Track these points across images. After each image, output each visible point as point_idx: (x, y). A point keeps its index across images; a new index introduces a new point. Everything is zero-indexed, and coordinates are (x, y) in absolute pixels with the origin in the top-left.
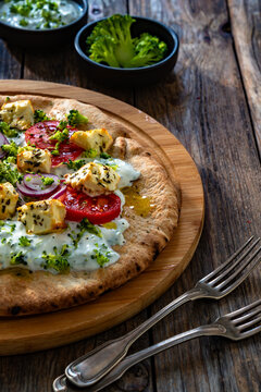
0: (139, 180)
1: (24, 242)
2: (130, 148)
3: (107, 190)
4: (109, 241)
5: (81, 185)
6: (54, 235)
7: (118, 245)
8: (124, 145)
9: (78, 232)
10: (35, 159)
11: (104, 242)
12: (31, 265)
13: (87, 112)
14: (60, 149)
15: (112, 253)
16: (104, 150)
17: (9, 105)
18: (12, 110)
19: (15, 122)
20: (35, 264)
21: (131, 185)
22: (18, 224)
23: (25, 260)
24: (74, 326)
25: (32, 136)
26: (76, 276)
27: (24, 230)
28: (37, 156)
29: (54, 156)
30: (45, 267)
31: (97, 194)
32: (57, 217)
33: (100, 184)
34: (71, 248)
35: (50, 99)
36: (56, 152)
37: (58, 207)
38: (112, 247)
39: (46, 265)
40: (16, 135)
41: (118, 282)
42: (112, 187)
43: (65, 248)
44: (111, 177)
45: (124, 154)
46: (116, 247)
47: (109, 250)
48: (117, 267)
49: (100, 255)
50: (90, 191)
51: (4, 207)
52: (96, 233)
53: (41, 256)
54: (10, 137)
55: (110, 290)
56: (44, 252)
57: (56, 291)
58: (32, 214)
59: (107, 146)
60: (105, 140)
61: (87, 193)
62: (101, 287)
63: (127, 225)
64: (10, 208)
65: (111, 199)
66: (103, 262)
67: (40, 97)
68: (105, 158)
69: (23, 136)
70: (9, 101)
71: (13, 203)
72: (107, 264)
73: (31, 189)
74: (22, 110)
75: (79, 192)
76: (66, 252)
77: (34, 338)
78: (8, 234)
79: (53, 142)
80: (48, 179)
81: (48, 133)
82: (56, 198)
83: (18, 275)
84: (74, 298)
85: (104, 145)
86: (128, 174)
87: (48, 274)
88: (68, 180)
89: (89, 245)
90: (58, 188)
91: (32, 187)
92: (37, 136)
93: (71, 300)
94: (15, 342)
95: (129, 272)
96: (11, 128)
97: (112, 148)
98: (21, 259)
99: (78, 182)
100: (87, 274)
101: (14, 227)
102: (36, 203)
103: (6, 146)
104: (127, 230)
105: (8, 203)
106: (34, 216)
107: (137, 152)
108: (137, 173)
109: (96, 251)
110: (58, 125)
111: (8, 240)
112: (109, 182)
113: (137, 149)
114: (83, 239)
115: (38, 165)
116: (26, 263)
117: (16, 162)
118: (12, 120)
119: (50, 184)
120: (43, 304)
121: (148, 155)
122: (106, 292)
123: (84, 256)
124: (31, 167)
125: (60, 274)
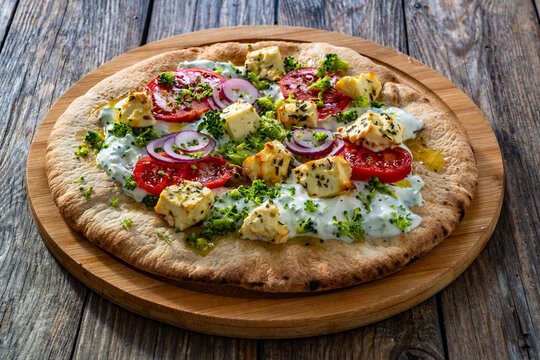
0: (422, 129)
1: (310, 207)
2: (403, 94)
3: (394, 143)
4: (405, 202)
5: (362, 139)
6: (342, 198)
7: (416, 206)
8: (396, 91)
9: (366, 193)
10: (300, 112)
11: (400, 203)
12: (322, 234)
13: (346, 55)
14: (324, 99)
15: (413, 216)
16: (375, 98)
17: (255, 54)
18: (259, 59)
19: (264, 71)
20: (326, 231)
21: (414, 136)
22: (298, 188)
23: (316, 228)
24: (383, 301)
25: (288, 87)
26: (374, 243)
27: (306, 194)
28: (303, 109)
29: (319, 109)
30: (338, 236)
31: (381, 148)
32: (344, 177)
33: (385, 136)
34: (363, 212)
35: (295, 44)
36: (321, 102)
37: (343, 165)
38: (410, 208)
39: (339, 232)
40: (267, 87)
41: (424, 248)
42: (399, 139)
43: (358, 212)
44: (396, 128)
45: (397, 101)
46: (415, 209)
47: (408, 212)
48: (421, 232)
49: (401, 218)
50: (373, 145)
51: (277, 169)
52: (389, 193)
53: (331, 222)
54: (261, 89)
55: (416, 258)
56: (334, 218)
57: (357, 262)
58: (314, 173)
59: (377, 92)
60: (375, 86)
61: (370, 147)
62: (406, 255)
63: (422, 183)
64: (283, 170)
65: (398, 153)
66: (404, 227)
67: (285, 43)
68: (379, 107)
69: (276, 88)
70: (251, 49)
71: (286, 163)
72: (408, 229)
73: (303, 147)
74: (272, 57)
75: (359, 147)
76: (359, 216)
77: (338, 317)
78: (289, 199)
79: (314, 93)
80: (320, 134)
81: (305, 81)
82: (337, 154)
83: (307, 245)
84: (378, 268)
85: (374, 91)
86: (410, 124)
87: (342, 242)
88: (344, 134)
89: (384, 208)
90: (334, 144)
91: (305, 144)
92: (294, 86)
93: (375, 271)
94: (318, 321)
95: (435, 237)
96: (261, 80)
97: (381, 96)
98: (310, 226)
99: (358, 136)
100: (387, 241)
101: (293, 191)
102: (317, 162)
103: (261, 99)
104: (422, 189)
105: (281, 163)
106: (318, 177)
107: (412, 98)
108: (419, 122)
109: (395, 215)
110: (316, 72)
111: (290, 206)
112: (394, 133)
113: (412, 95)
114: (375, 201)
115: (305, 118)
116: (316, 232)
117: (276, 116)
118: (260, 70)
119: (323, 140)
120: (344, 276)
121: (427, 100)
122: (412, 261)
123: (381, 220)
124: (296, 121)
125: (354, 243)
